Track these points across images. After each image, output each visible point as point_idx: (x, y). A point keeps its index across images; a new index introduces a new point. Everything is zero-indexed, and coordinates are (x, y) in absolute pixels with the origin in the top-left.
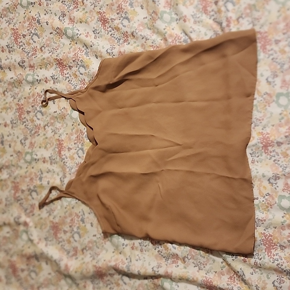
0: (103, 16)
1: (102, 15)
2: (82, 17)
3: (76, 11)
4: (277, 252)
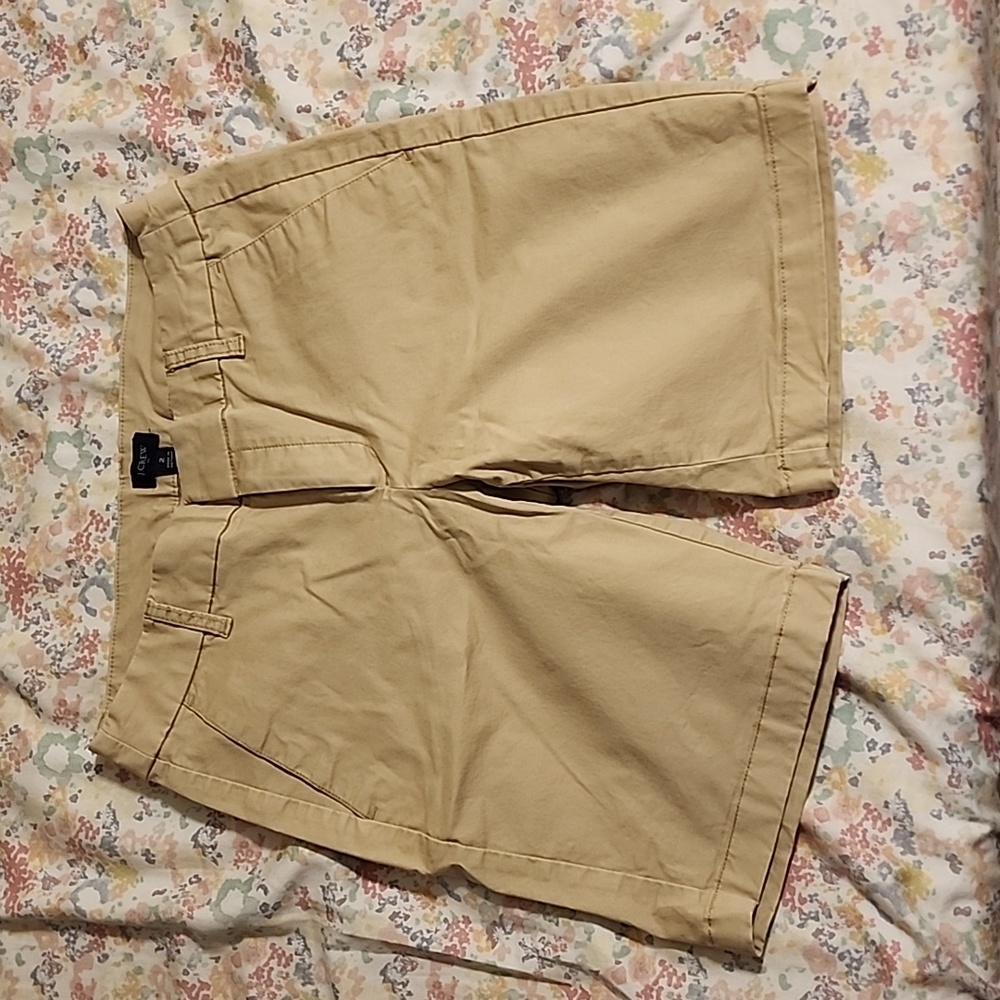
0: (162, 102)
1: (159, 98)
2: (81, 102)
3: (59, 80)
4: (811, 891)
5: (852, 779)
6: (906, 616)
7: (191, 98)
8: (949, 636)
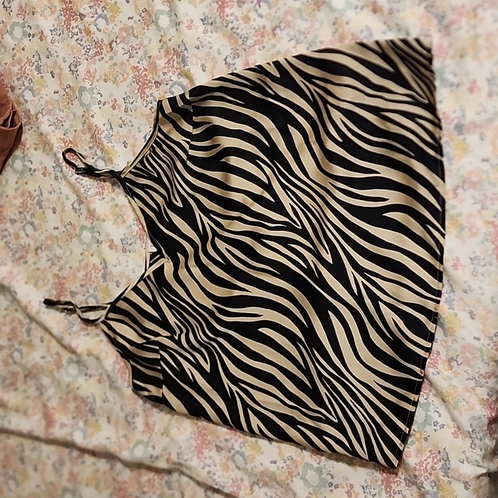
0: (143, 75)
1: (142, 73)
2: (109, 72)
3: (99, 59)
4: (399, 488)
5: (425, 438)
6: (459, 365)
7: (156, 75)
8: (479, 377)
